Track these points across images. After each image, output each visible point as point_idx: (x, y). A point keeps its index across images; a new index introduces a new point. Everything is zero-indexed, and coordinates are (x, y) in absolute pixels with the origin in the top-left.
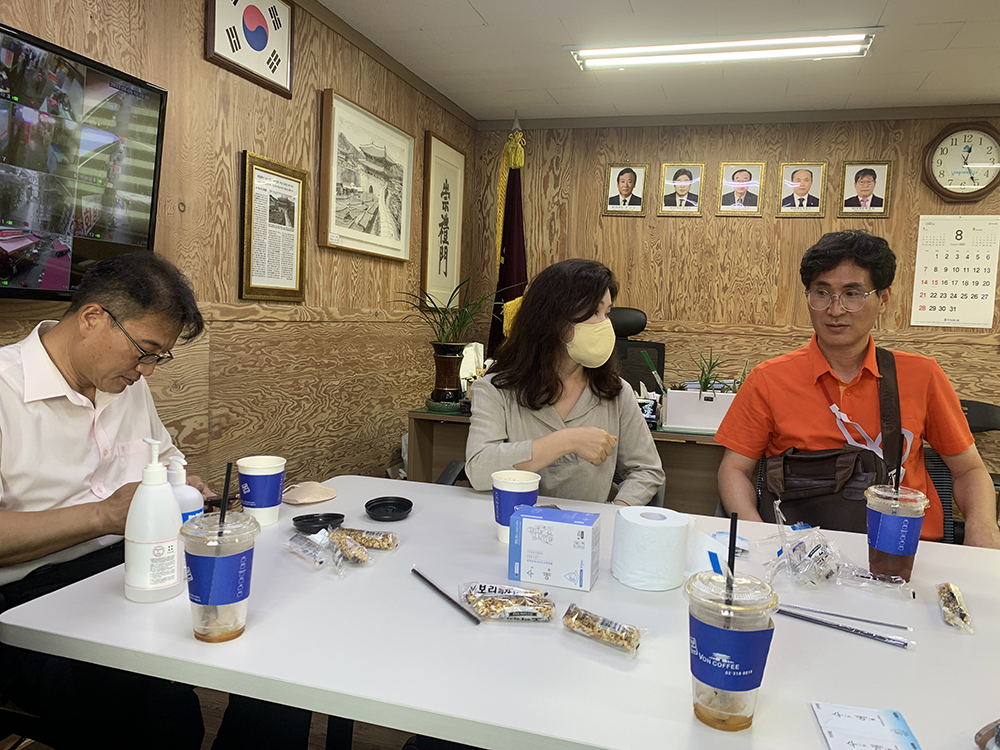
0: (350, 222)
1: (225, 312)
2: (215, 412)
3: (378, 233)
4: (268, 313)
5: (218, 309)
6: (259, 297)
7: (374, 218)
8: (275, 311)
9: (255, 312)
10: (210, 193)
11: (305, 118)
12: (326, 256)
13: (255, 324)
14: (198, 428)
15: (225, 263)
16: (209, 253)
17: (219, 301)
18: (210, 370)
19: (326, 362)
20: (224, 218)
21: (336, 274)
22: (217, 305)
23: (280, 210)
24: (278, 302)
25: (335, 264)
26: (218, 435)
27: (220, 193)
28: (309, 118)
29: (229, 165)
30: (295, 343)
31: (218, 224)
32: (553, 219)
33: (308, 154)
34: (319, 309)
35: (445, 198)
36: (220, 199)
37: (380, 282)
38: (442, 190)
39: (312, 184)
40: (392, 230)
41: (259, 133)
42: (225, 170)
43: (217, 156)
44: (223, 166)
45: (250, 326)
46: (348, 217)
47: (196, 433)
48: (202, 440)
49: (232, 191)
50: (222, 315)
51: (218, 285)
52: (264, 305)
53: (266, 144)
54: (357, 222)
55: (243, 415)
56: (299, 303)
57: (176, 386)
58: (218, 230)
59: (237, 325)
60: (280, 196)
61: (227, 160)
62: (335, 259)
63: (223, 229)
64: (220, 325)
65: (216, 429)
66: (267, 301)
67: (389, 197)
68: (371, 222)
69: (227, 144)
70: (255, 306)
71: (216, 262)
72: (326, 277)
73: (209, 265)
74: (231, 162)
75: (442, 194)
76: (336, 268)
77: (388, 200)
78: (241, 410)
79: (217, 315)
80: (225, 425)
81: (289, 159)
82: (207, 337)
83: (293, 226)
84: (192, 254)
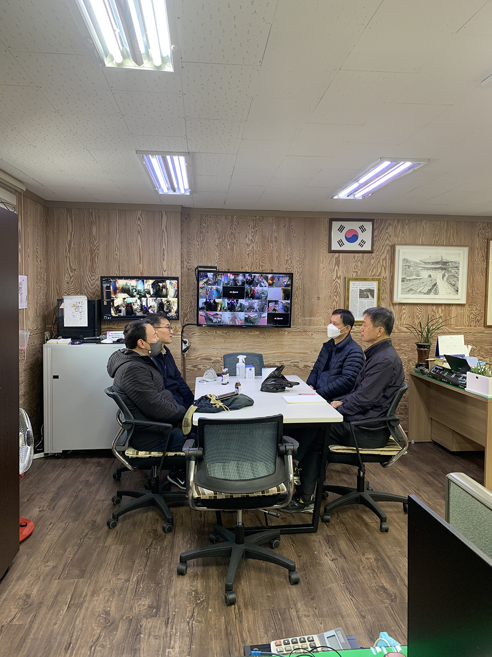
0: (412, 292)
3: (436, 293)
7: (432, 288)
10: (331, 293)
11: (383, 257)
12: (397, 307)
21: (405, 313)
23: (365, 293)
25: (404, 309)
27: (335, 292)
28: (386, 257)
31: (335, 301)
36: (336, 294)
37: (442, 315)
39: (388, 282)
40: (451, 290)
41: (355, 269)
42: (338, 284)
43: (334, 281)
44: (337, 283)
46: (411, 290)
49: (341, 290)
53: (359, 272)
54: (418, 291)
58: (335, 303)
60: (365, 288)
62: (403, 307)
63: (337, 303)
68: (430, 290)
69: (339, 276)
74: (340, 281)
76: (404, 311)
77: (445, 278)
81: (373, 275)
83: (374, 298)
84: (323, 312)
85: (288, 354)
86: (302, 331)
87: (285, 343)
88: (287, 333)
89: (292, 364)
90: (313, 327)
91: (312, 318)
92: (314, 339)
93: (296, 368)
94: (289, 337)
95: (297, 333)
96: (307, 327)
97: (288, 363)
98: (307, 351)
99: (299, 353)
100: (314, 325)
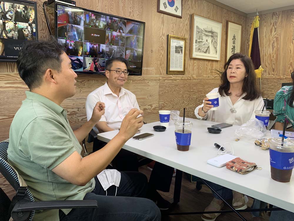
0: (200, 51)
1: (163, 77)
2: (160, 103)
3: (209, 53)
4: (175, 78)
6: (172, 73)
7: (208, 49)
8: (176, 77)
9: (171, 77)
10: (159, 47)
11: (186, 23)
12: (192, 61)
13: (171, 81)
15: (163, 65)
16: (159, 62)
17: (161, 75)
18: (159, 92)
19: (192, 91)
20: (163, 53)
21: (195, 66)
23: (178, 49)
24: (177, 74)
25: (195, 63)
26: (161, 109)
27: (162, 47)
28: (187, 23)
29: (164, 39)
30: (183, 85)
31: (161, 55)
32: (274, 43)
33: (187, 33)
34: (190, 76)
35: (234, 40)
37: (210, 67)
38: (232, 38)
39: (188, 41)
40: (214, 52)
41: (172, 29)
42: (163, 40)
43: (161, 37)
44: (162, 39)
45: (170, 81)
46: (199, 49)
47: (155, 108)
48: (157, 110)
49: (165, 46)
51: (161, 71)
52: (174, 75)
53: (174, 32)
54: (202, 51)
55: (168, 104)
56: (184, 74)
57: (150, 96)
58: (161, 56)
59: (166, 81)
60: (178, 46)
62: (195, 61)
63: (162, 56)
64: (162, 81)
65: (161, 107)
66: (174, 74)
67: (213, 42)
68: (207, 50)
69: (164, 33)
70: (171, 76)
71: (161, 65)
72: (192, 67)
73: (159, 65)
74: (165, 38)
75: (233, 39)
76: (195, 64)
77: (213, 43)
79: (161, 78)
80: (163, 106)
81: (181, 35)
82: (158, 84)
83: (182, 53)
84: (154, 63)
86: (142, 79)
90: (150, 76)
91: (148, 68)
92: (149, 86)
94: (133, 85)
96: (145, 76)
98: (145, 97)
99: (140, 99)
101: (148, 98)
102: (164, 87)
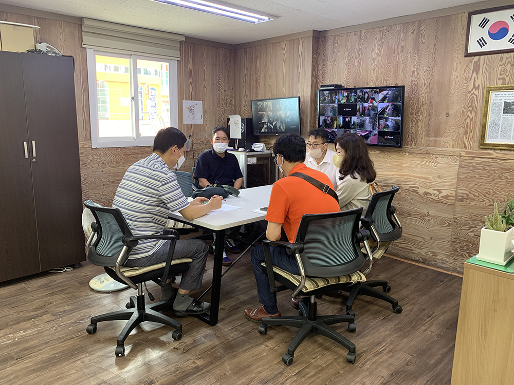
2: (459, 191)
4: (500, 155)
5: (464, 151)
9: (491, 154)
10: (464, 108)
13: (490, 160)
14: (450, 194)
15: (471, 134)
16: (462, 130)
17: (466, 149)
18: (458, 174)
20: (471, 116)
22: (466, 150)
23: (513, 107)
26: (461, 200)
27: (470, 107)
29: (477, 94)
31: (468, 119)
36: (471, 109)
42: (475, 97)
43: (470, 92)
48: (451, 200)
49: (479, 105)
50: (466, 154)
51: (466, 142)
52: (499, 151)
55: (478, 197)
57: (439, 177)
58: (468, 121)
59: (476, 159)
61: (476, 92)
63: (471, 121)
64: (466, 158)
65: (460, 197)
70: (490, 151)
71: (466, 133)
73: (461, 135)
74: (480, 92)
78: (477, 194)
79: (463, 154)
80: (466, 197)
82: (458, 162)
85: (407, 177)
86: (425, 153)
87: (404, 165)
88: (407, 154)
89: (411, 189)
90: (438, 149)
91: (438, 139)
92: (438, 162)
93: (415, 193)
94: (410, 159)
95: (419, 155)
96: (430, 149)
97: (407, 187)
98: (429, 176)
99: (419, 178)
100: (439, 147)
101: (434, 179)
102: (471, 168)
